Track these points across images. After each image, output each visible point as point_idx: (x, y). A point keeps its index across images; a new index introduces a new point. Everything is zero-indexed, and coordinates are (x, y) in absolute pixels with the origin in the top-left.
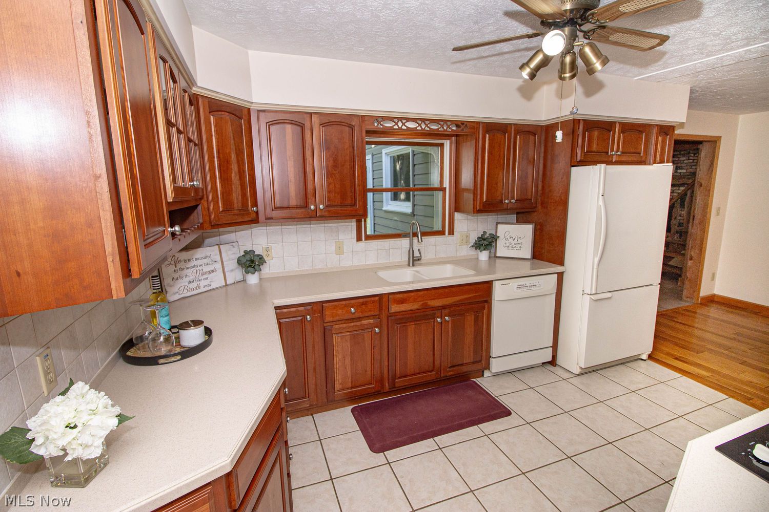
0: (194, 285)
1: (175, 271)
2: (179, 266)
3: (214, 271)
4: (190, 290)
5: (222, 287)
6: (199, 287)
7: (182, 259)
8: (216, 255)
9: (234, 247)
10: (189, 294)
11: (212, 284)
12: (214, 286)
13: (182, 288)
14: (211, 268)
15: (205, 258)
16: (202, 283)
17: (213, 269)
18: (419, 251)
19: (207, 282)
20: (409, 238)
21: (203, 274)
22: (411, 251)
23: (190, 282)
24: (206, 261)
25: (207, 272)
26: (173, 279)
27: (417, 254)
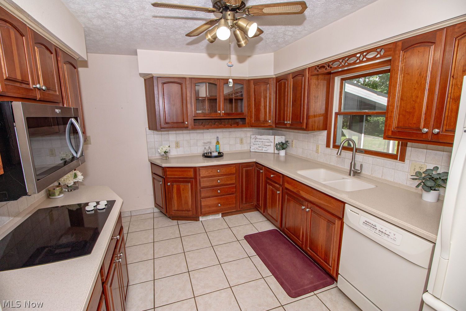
0: (260, 149)
1: (255, 142)
2: (256, 140)
3: (270, 145)
4: (259, 150)
5: (272, 153)
6: (262, 150)
7: (258, 138)
8: (272, 139)
9: (282, 138)
10: (258, 151)
11: (268, 150)
12: (269, 151)
13: (256, 148)
14: (269, 144)
15: (267, 140)
16: (264, 149)
17: (269, 145)
18: (361, 166)
19: (266, 149)
20: (352, 152)
21: (265, 146)
22: (353, 164)
23: (259, 147)
24: (267, 141)
25: (266, 145)
26: (254, 144)
27: (358, 167)
